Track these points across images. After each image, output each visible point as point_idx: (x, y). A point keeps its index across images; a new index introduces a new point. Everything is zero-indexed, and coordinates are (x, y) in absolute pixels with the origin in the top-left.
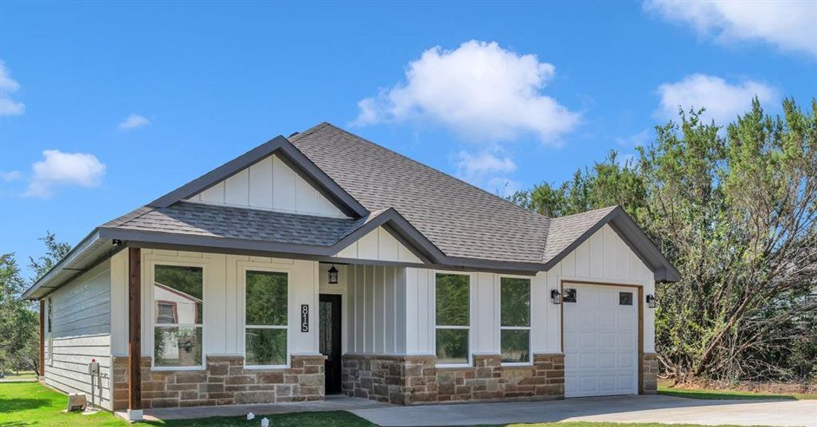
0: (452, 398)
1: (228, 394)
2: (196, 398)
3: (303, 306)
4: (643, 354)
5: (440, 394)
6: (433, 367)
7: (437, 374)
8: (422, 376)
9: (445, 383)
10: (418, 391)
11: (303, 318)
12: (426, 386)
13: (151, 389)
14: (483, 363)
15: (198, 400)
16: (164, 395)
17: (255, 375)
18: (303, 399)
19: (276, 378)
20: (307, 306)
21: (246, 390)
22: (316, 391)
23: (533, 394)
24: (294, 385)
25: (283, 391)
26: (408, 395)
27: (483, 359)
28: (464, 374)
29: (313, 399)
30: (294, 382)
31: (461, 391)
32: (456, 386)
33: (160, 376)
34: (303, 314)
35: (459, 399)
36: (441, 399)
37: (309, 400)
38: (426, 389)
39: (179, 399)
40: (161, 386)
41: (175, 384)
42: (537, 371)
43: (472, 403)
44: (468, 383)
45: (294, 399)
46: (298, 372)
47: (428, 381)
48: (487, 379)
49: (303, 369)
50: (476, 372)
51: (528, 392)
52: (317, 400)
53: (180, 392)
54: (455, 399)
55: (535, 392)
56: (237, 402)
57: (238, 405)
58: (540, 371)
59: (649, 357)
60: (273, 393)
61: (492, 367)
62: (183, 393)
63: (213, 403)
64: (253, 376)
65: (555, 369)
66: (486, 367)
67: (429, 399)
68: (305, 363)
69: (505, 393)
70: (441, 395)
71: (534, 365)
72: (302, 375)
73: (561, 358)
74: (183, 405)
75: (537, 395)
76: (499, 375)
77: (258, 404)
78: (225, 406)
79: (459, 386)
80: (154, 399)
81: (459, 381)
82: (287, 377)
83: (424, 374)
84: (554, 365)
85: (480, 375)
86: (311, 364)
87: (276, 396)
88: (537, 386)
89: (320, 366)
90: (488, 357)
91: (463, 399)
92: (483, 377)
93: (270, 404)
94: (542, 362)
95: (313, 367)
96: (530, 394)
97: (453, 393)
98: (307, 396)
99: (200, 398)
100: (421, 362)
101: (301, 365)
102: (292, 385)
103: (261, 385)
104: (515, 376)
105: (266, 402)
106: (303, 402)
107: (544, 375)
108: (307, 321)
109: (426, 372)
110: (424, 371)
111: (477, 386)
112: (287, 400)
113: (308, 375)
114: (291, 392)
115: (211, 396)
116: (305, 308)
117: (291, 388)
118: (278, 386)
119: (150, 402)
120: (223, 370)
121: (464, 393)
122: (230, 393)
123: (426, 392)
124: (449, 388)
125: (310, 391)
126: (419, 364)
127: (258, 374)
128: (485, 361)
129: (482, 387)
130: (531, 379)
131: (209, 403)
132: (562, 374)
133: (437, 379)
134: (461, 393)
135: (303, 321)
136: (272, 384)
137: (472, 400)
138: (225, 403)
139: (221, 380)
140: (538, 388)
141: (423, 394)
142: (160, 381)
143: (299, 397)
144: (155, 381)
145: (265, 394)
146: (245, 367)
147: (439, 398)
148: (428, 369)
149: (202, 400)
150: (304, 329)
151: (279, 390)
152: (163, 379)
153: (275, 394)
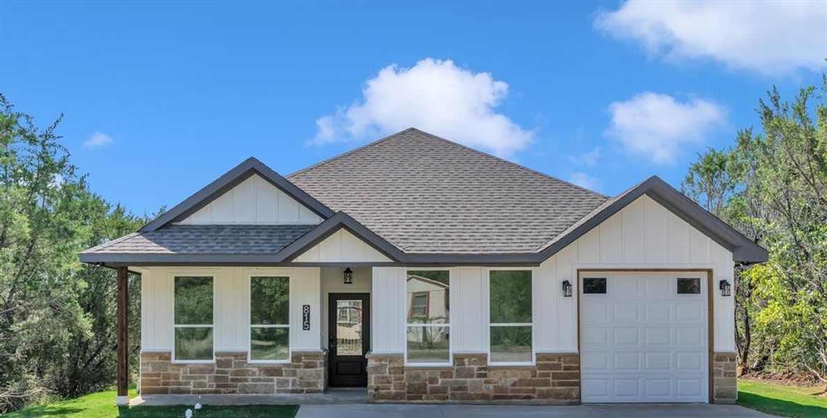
0: (423, 398)
1: (233, 385)
2: (205, 387)
3: (304, 306)
4: (713, 353)
5: (408, 393)
6: (400, 366)
7: (405, 373)
8: (387, 374)
9: (416, 382)
10: (383, 389)
11: (304, 317)
12: (392, 385)
13: (169, 378)
14: (464, 362)
15: (207, 388)
16: (179, 384)
17: (257, 369)
18: (302, 391)
19: (276, 371)
20: (309, 306)
21: (247, 381)
22: (315, 384)
23: (533, 398)
24: (293, 378)
25: (282, 384)
26: (371, 393)
27: (463, 359)
28: (439, 373)
29: (312, 392)
30: (293, 376)
31: (434, 391)
32: (429, 386)
33: (176, 367)
34: (304, 314)
35: (432, 399)
36: (409, 398)
37: (307, 393)
38: (392, 387)
39: (191, 387)
40: (176, 377)
41: (189, 374)
42: (538, 372)
43: (449, 404)
44: (443, 383)
45: (293, 391)
46: (296, 367)
47: (395, 380)
48: (469, 380)
49: (302, 364)
50: (454, 372)
51: (526, 394)
52: (316, 392)
53: (192, 382)
54: (427, 398)
55: (535, 395)
56: (240, 392)
57: (241, 394)
58: (542, 371)
59: (722, 357)
60: (273, 385)
61: (475, 367)
62: (194, 382)
63: (220, 392)
64: (255, 370)
65: (564, 370)
66: (467, 366)
67: (396, 398)
68: (303, 358)
69: (493, 395)
70: (410, 395)
71: (537, 365)
72: (302, 369)
73: (576, 358)
74: (195, 392)
75: (538, 398)
76: (485, 376)
77: (260, 394)
78: (230, 394)
79: (433, 385)
80: (172, 386)
81: (432, 380)
82: (285, 371)
83: (390, 373)
84: (563, 365)
85: (459, 374)
86: (310, 359)
87: (276, 388)
88: (538, 388)
89: (318, 362)
90: (470, 356)
91: (437, 399)
92: (463, 377)
93: (271, 394)
94: (546, 362)
95: (311, 362)
96: (529, 397)
97: (425, 393)
98: (305, 389)
99: (209, 387)
100: (387, 361)
101: (300, 360)
102: (291, 379)
103: (262, 378)
104: (506, 377)
105: (265, 393)
106: (301, 394)
107: (549, 376)
108: (309, 320)
109: (393, 371)
110: (389, 369)
111: (456, 386)
112: (286, 391)
113: (307, 370)
114: (290, 384)
115: (218, 386)
116: (307, 309)
117: (291, 381)
118: (278, 379)
119: (168, 388)
120: (228, 364)
121: (440, 393)
122: (234, 383)
123: (393, 391)
124: (420, 388)
125: (309, 384)
126: (383, 363)
127: (259, 368)
128: (466, 361)
129: (462, 388)
130: (530, 380)
131: (216, 392)
132: (578, 376)
133: (405, 377)
134: (434, 393)
135: (304, 320)
136: (272, 377)
137: (450, 401)
138: (230, 393)
139: (227, 373)
140: (539, 390)
141: (389, 393)
142: (176, 372)
143: (297, 390)
144: (172, 372)
145: (265, 385)
146: (249, 361)
147: (408, 397)
148: (394, 368)
149: (210, 389)
150: (306, 326)
151: (279, 382)
152: (178, 370)
153: (275, 386)
